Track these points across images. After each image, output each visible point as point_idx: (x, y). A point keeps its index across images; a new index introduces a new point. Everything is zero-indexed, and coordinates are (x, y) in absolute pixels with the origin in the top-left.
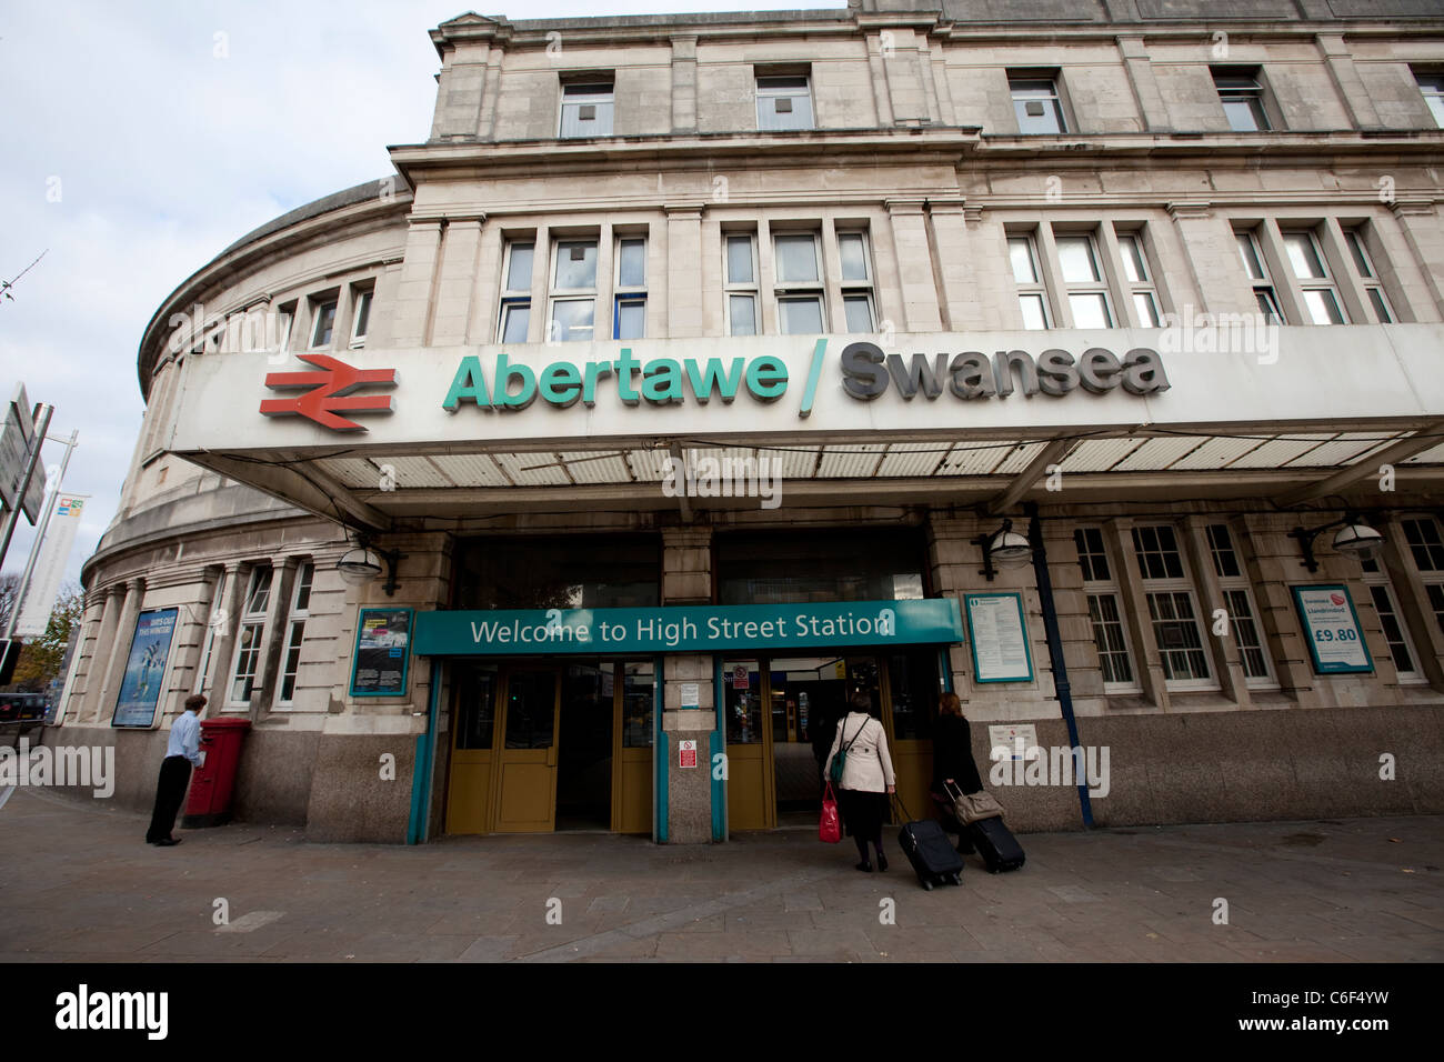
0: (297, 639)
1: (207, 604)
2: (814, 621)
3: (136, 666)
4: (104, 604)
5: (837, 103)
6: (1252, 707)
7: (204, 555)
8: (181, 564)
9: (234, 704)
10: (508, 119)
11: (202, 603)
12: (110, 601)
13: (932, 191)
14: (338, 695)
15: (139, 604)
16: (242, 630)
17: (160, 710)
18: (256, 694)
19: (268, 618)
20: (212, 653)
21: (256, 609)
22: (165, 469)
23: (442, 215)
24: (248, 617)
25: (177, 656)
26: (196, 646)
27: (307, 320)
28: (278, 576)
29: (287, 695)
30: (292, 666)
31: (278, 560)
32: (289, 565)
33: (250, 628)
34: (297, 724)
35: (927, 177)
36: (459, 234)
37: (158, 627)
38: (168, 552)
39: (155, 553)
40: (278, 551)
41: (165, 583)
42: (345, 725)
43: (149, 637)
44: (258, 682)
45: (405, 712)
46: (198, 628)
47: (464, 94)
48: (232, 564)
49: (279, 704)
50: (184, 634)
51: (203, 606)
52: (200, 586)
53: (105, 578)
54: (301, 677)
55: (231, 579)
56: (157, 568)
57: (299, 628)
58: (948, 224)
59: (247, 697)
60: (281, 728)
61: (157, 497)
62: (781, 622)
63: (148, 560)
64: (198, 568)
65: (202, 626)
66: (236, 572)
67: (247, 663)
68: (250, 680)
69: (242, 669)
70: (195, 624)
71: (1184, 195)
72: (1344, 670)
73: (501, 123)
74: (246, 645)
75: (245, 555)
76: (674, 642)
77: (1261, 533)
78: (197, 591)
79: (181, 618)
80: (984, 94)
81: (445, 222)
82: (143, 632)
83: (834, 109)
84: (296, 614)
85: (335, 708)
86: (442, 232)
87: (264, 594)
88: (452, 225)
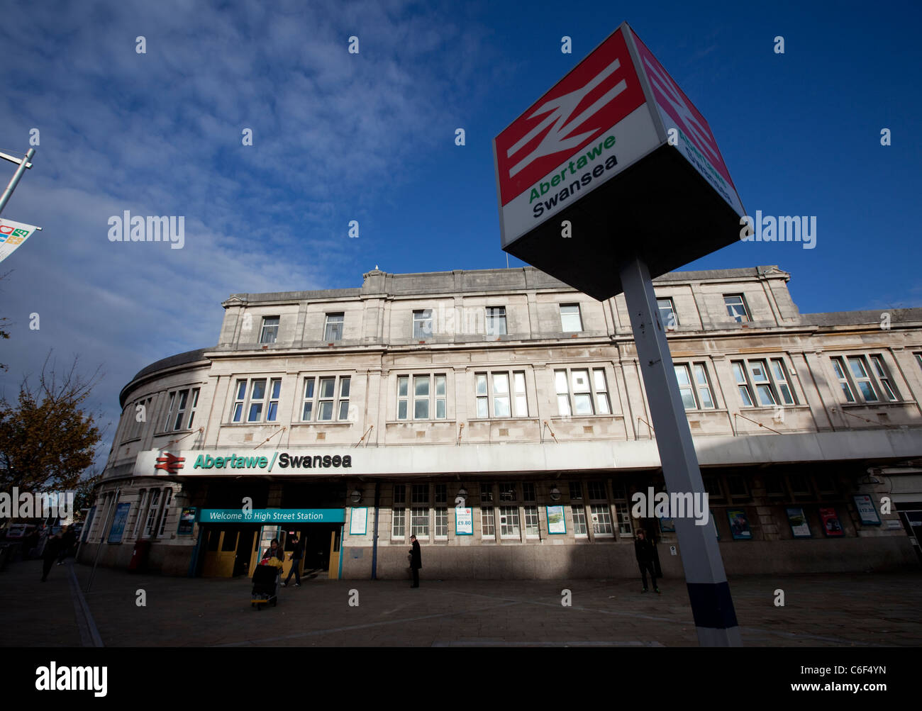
0: (166, 515)
1: (139, 502)
2: (302, 515)
3: (116, 522)
5: (350, 329)
6: (434, 545)
7: (140, 484)
8: (133, 487)
9: (146, 536)
10: (245, 336)
12: (107, 497)
13: (372, 366)
14: (174, 533)
15: (117, 500)
16: (150, 510)
17: (123, 537)
18: (152, 532)
19: (158, 507)
20: (140, 518)
21: (155, 504)
22: (129, 449)
24: (152, 506)
25: (129, 520)
26: (135, 516)
27: (178, 399)
28: (162, 494)
29: (162, 533)
30: (164, 524)
31: (162, 488)
33: (152, 510)
34: (163, 543)
35: (371, 360)
36: (224, 381)
37: (124, 509)
38: (128, 482)
39: (124, 482)
40: (162, 485)
41: (127, 493)
42: (174, 542)
43: (121, 512)
44: (153, 529)
45: (192, 539)
47: (231, 327)
48: (148, 489)
49: (159, 536)
50: (132, 512)
52: (138, 496)
53: (105, 488)
54: (166, 527)
55: (148, 493)
56: (125, 488)
57: (167, 510)
58: (375, 378)
59: (149, 534)
60: (159, 544)
61: (125, 459)
62: (293, 515)
63: (122, 484)
64: (138, 489)
65: (137, 509)
66: (149, 491)
67: (150, 522)
68: (151, 528)
69: (149, 524)
70: (135, 508)
71: (459, 363)
72: (465, 534)
73: (241, 337)
74: (151, 516)
75: (153, 486)
76: (264, 520)
77: (451, 488)
78: (136, 497)
79: (131, 507)
80: (402, 322)
81: (219, 376)
82: (119, 510)
83: (349, 331)
84: (167, 506)
85: (173, 537)
86: (218, 380)
87: (157, 499)
88: (221, 378)
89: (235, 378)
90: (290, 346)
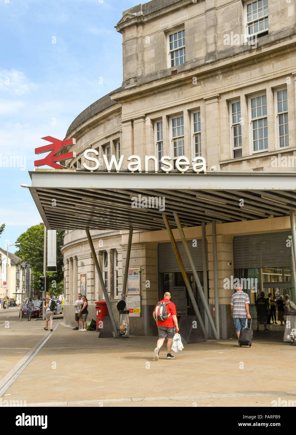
4: (68, 264)
8: (85, 251)
10: (148, 63)
11: (92, 265)
18: (110, 294)
19: (109, 269)
21: (106, 267)
23: (131, 119)
24: (104, 269)
26: (93, 279)
28: (109, 255)
31: (108, 250)
32: (111, 252)
33: (105, 273)
36: (138, 125)
38: (81, 247)
40: (108, 247)
41: (82, 257)
46: (93, 273)
47: (131, 56)
51: (93, 266)
54: (119, 288)
56: (79, 252)
57: (117, 272)
64: (89, 253)
66: (99, 254)
70: (91, 272)
73: (146, 66)
78: (90, 261)
81: (132, 121)
84: (116, 268)
86: (132, 125)
87: (107, 261)
88: (135, 122)
89: (148, 119)
90: (202, 62)
